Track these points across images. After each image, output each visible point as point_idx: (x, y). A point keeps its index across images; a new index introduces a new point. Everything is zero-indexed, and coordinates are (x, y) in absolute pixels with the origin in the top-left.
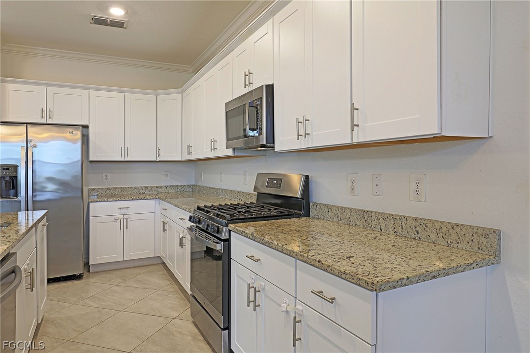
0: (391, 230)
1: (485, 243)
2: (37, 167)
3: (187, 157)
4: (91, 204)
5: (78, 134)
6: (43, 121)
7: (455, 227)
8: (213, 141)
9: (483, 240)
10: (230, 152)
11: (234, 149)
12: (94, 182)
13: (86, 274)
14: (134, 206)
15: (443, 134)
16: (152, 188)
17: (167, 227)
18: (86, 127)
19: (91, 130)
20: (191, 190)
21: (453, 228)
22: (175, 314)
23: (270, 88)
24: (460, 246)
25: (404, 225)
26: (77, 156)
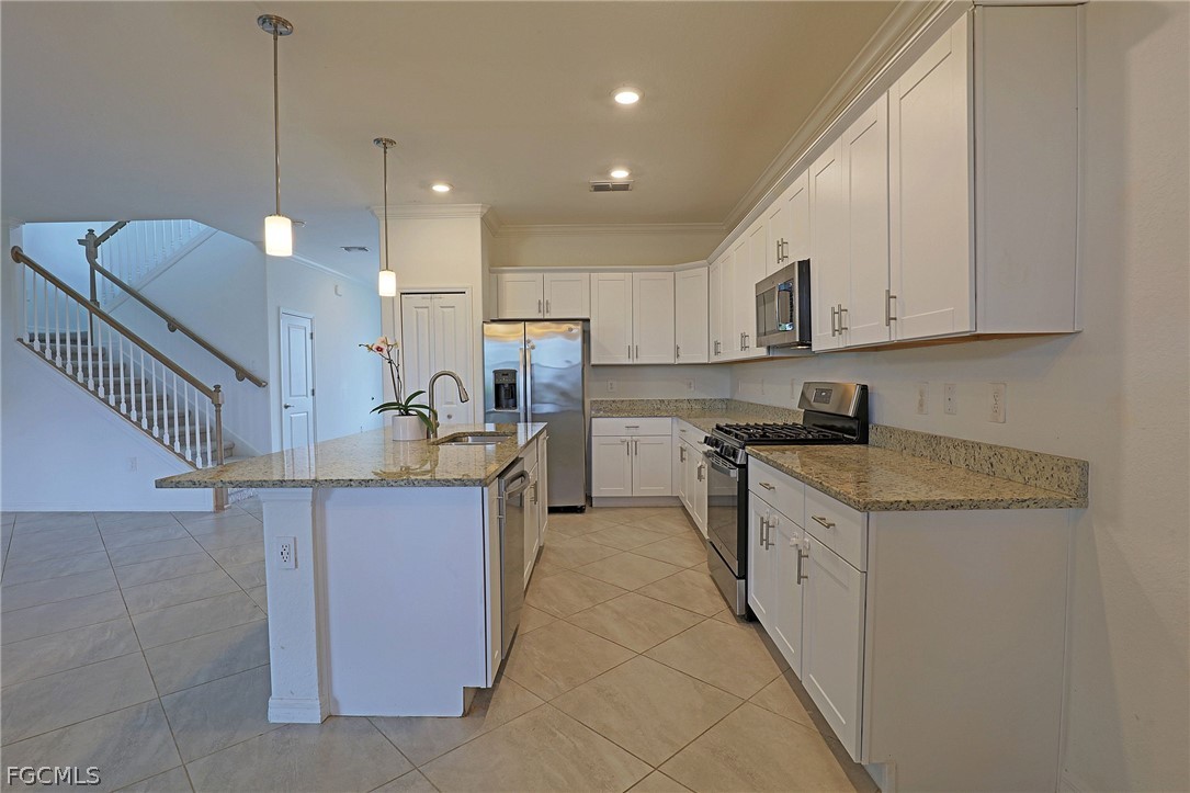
0: (962, 462)
1: (1066, 479)
2: (536, 373)
3: (715, 359)
4: (593, 420)
5: (577, 329)
6: (541, 317)
7: (1034, 457)
8: (744, 336)
9: (1064, 475)
10: (762, 352)
11: (769, 348)
12: (598, 392)
13: (588, 508)
14: (646, 424)
15: (978, 332)
16: (669, 401)
17: (685, 455)
18: (587, 321)
19: (593, 324)
20: (724, 406)
21: (1031, 459)
22: (690, 564)
23: (805, 266)
24: (1038, 483)
25: (977, 454)
26: (577, 358)
